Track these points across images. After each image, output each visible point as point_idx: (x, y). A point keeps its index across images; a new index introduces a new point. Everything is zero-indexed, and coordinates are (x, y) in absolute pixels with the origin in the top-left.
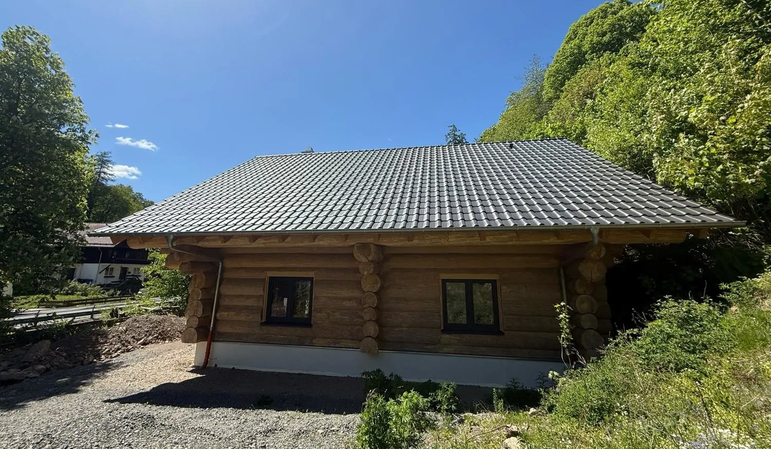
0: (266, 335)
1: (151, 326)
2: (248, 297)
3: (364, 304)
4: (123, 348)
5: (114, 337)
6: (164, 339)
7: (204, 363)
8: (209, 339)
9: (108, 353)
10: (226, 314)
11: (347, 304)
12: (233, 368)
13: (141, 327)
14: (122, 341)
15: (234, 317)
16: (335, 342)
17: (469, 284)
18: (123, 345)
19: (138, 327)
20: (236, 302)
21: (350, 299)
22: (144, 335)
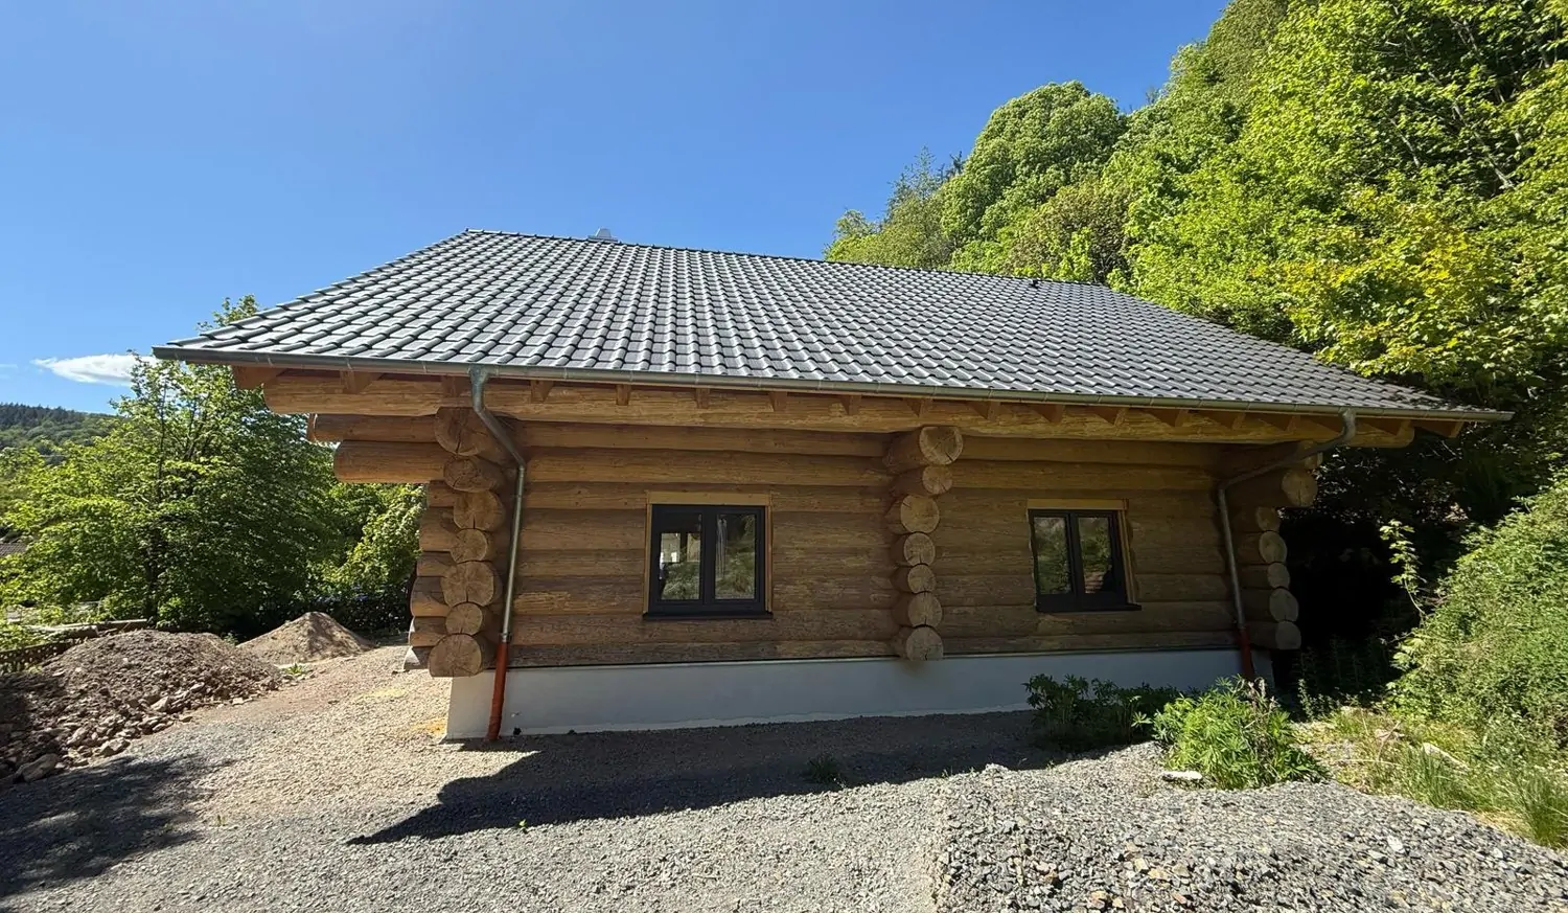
0: (657, 645)
1: (172, 661)
2: (600, 554)
3: (910, 559)
4: (129, 723)
5: (83, 693)
6: (223, 695)
7: (490, 727)
8: (501, 664)
9: (85, 743)
10: (544, 596)
11: (851, 563)
12: (572, 732)
13: (139, 665)
14: (118, 703)
15: (567, 604)
16: (830, 644)
17: (1071, 517)
18: (125, 713)
19: (129, 667)
20: (568, 568)
21: (854, 552)
22: (156, 689)
